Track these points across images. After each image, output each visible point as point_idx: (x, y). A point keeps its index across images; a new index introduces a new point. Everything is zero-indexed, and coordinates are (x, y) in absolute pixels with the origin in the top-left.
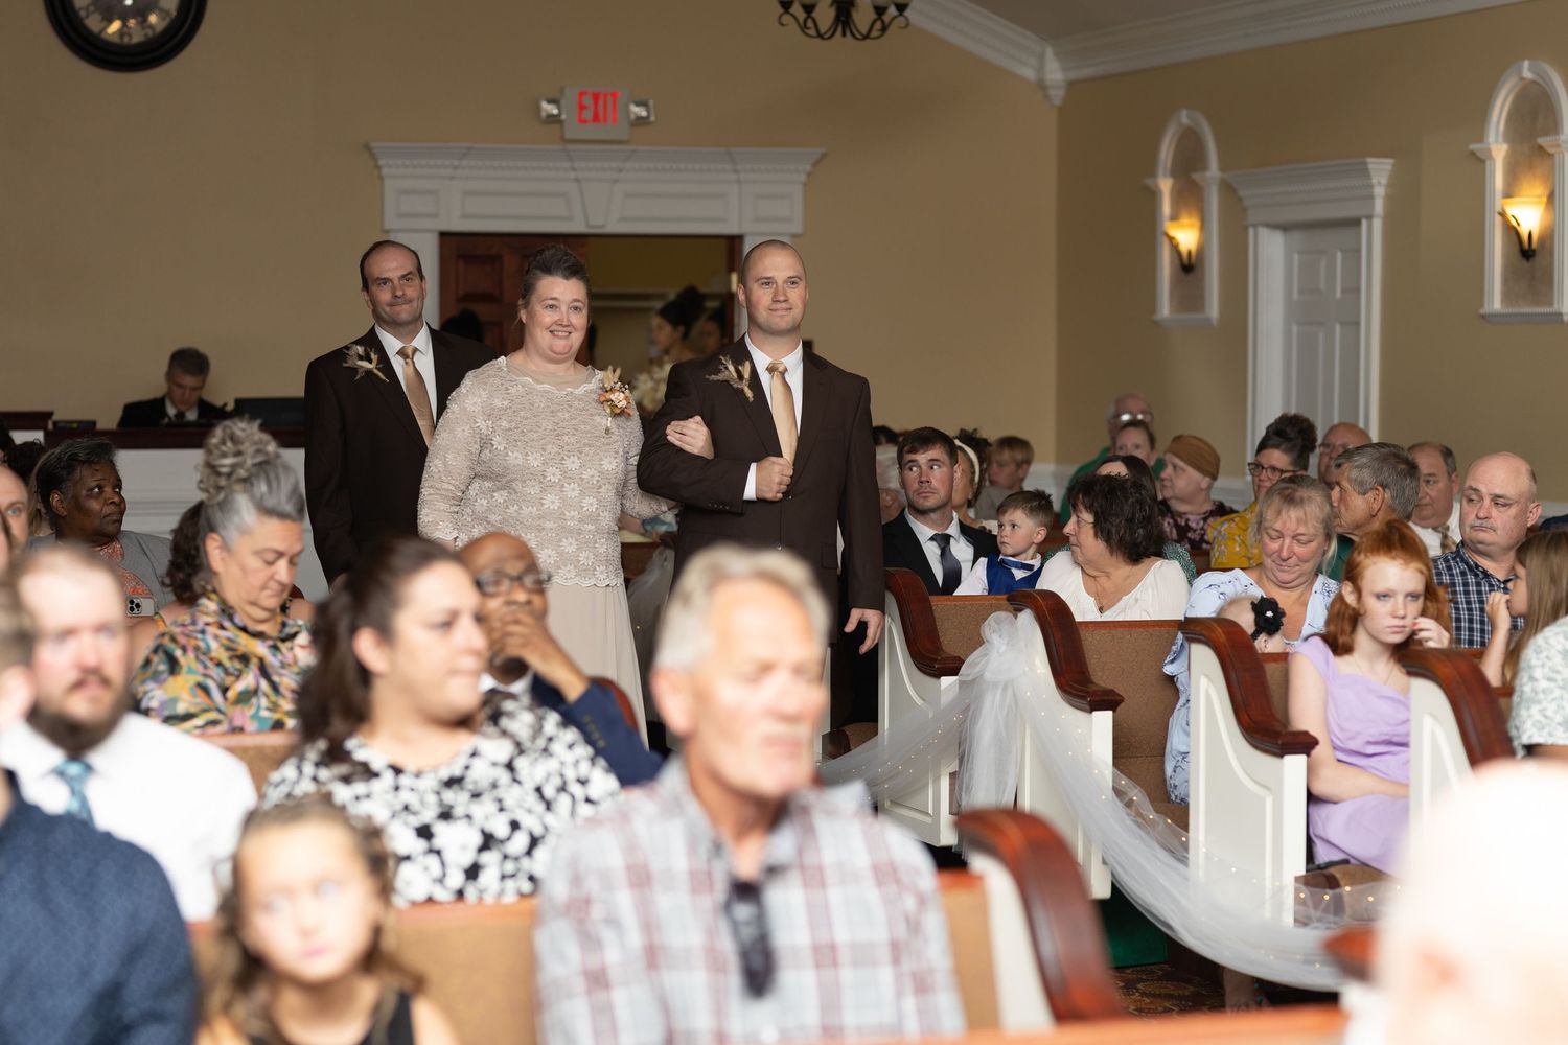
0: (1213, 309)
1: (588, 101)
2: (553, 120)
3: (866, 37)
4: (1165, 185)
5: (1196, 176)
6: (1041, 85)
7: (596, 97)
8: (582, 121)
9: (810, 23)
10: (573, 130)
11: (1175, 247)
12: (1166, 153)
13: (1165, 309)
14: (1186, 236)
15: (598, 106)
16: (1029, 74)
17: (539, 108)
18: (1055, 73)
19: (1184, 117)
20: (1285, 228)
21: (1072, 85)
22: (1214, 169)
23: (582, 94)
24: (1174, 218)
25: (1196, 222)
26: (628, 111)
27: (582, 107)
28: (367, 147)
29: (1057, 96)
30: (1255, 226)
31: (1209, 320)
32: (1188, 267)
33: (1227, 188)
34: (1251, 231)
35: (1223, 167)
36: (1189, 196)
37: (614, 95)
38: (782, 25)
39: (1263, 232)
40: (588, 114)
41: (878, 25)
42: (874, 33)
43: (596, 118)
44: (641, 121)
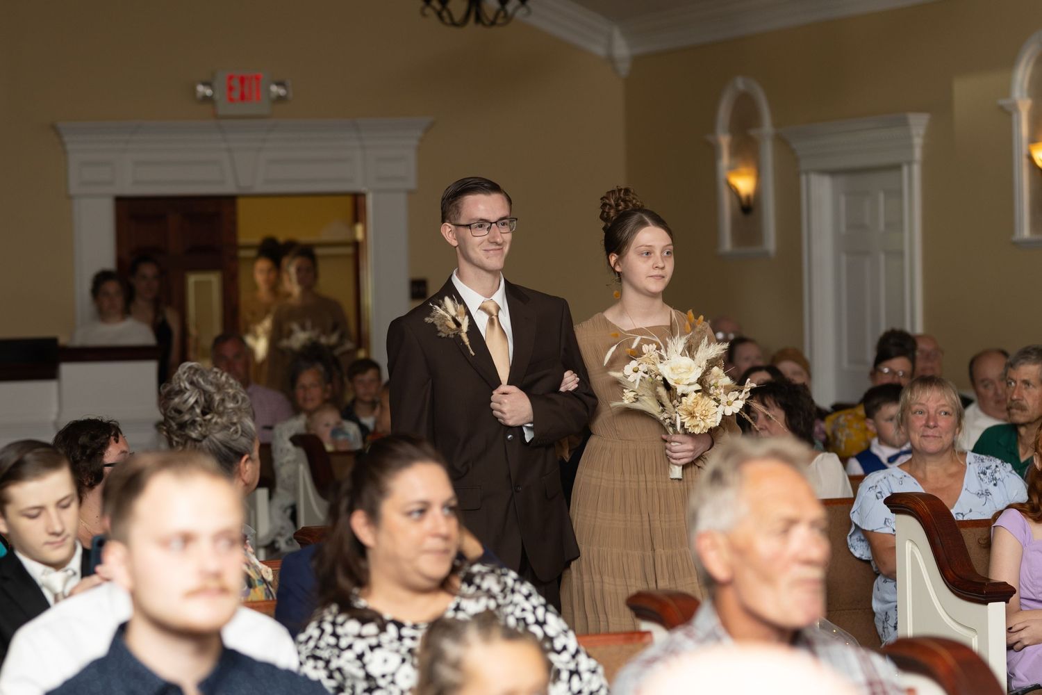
0: (771, 242)
1: (236, 83)
2: (206, 99)
3: (493, 23)
4: (724, 140)
5: (753, 132)
6: (611, 59)
7: (242, 80)
8: (231, 100)
9: (445, 14)
10: (224, 107)
11: (734, 191)
12: (724, 113)
13: (727, 245)
14: (744, 184)
15: (244, 88)
16: (599, 50)
17: (194, 91)
18: (622, 49)
19: (740, 83)
20: (833, 173)
21: (637, 61)
22: (767, 127)
23: (231, 78)
24: (733, 168)
25: (752, 170)
26: (269, 91)
27: (231, 89)
28: (54, 128)
29: (624, 68)
30: (807, 173)
31: (766, 254)
32: (747, 208)
33: (781, 142)
34: (803, 178)
35: (776, 125)
36: (746, 149)
37: (257, 78)
38: (424, 15)
39: (815, 179)
40: (236, 94)
41: (502, 14)
42: (500, 21)
43: (243, 97)
44: (280, 99)
